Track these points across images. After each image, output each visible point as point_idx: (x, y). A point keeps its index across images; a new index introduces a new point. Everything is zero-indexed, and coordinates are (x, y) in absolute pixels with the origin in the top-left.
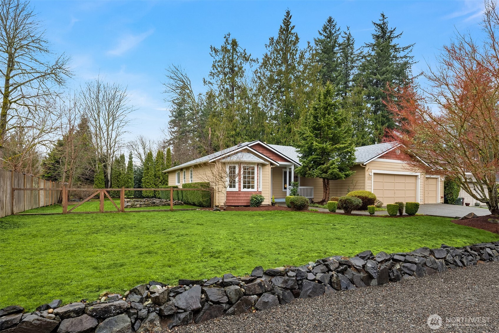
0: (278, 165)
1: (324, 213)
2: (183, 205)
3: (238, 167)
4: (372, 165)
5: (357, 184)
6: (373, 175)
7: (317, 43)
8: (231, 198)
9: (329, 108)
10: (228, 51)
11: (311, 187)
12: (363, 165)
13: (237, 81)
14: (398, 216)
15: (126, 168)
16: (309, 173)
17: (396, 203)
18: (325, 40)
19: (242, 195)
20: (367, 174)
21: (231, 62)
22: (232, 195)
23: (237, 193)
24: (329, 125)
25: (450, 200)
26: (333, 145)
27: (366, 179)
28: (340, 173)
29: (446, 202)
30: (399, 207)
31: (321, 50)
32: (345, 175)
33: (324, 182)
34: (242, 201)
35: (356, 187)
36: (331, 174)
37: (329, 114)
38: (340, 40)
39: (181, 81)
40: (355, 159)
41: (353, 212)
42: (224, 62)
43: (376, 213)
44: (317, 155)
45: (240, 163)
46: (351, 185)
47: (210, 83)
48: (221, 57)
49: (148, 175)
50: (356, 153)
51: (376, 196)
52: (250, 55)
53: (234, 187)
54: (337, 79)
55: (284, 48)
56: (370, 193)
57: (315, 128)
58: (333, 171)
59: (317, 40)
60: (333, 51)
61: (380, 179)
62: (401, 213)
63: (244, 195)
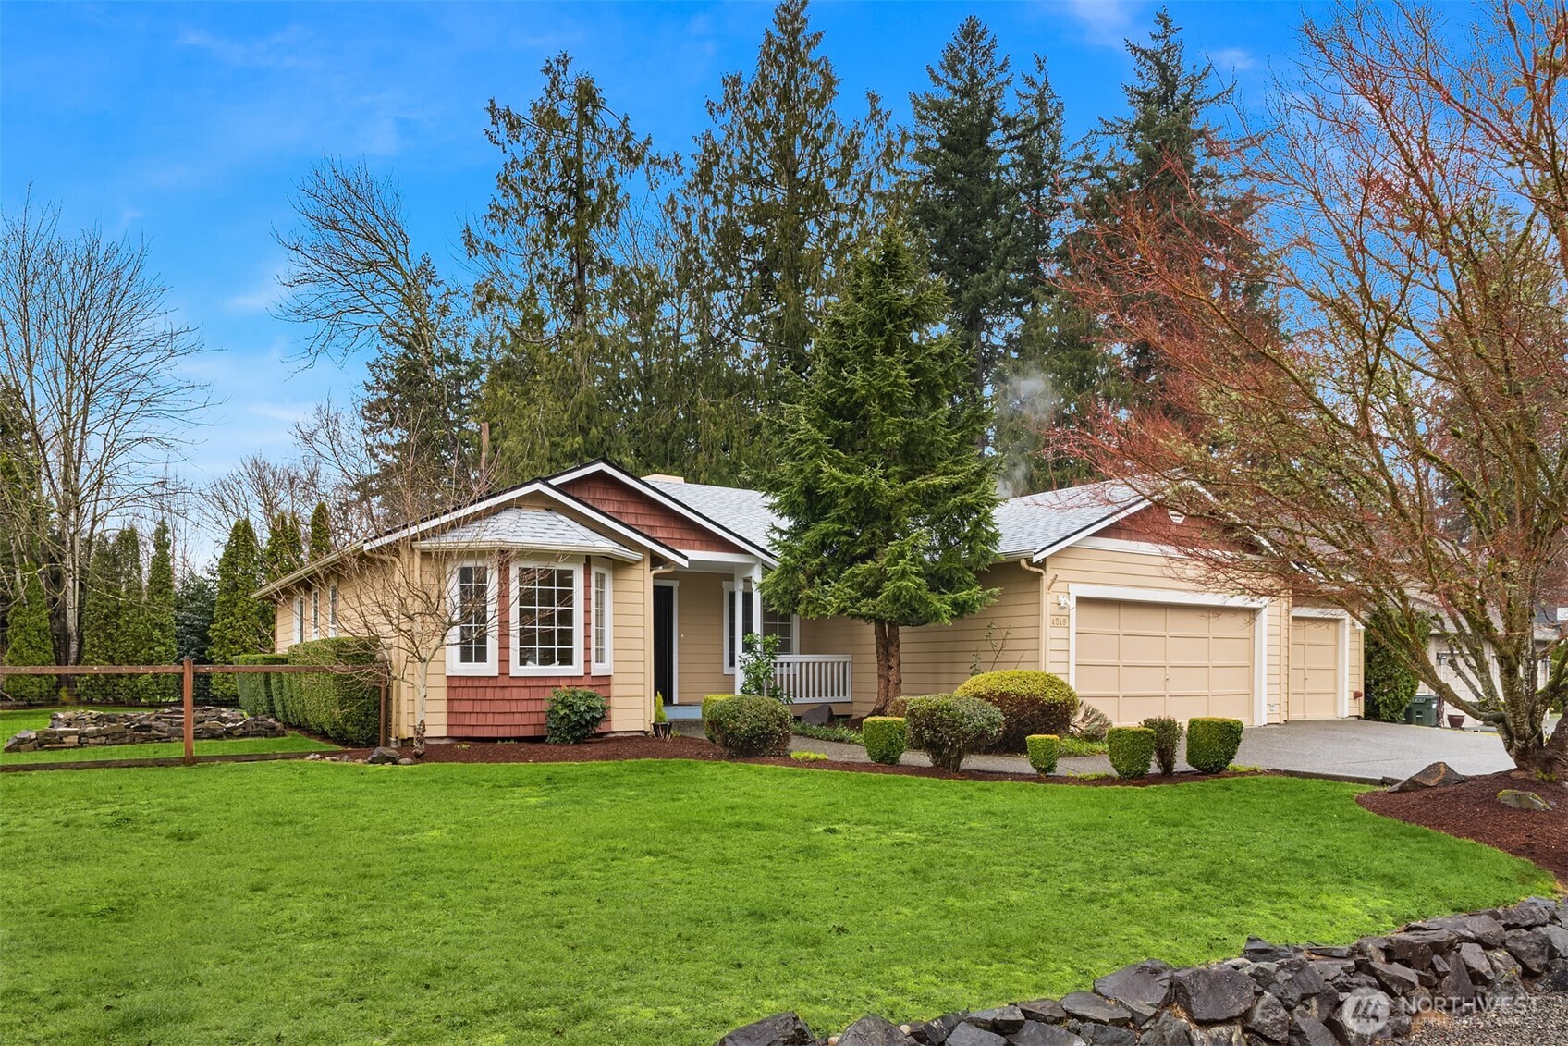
0: (685, 563)
1: (847, 766)
2: (280, 734)
3: (496, 575)
4: (1067, 563)
5: (1010, 645)
6: (1073, 603)
7: (924, 113)
8: (467, 707)
9: (890, 326)
10: (563, 124)
11: (842, 658)
12: (1029, 562)
13: (597, 241)
14: (1155, 779)
15: (145, 583)
16: (809, 597)
17: (1149, 723)
18: (951, 104)
19: (516, 694)
20: (1048, 599)
21: (570, 165)
22: (472, 694)
23: (492, 683)
24: (890, 395)
25: (1386, 706)
26: (905, 478)
27: (1046, 621)
28: (933, 597)
29: (1373, 712)
30: (1160, 736)
31: (941, 139)
32: (955, 604)
33: (880, 633)
34: (517, 719)
35: (1004, 657)
36: (895, 599)
37: (888, 350)
38: (1010, 105)
39: (368, 238)
40: (994, 538)
41: (973, 762)
42: (546, 167)
43: (1063, 767)
44: (840, 519)
45: (504, 556)
46: (983, 646)
47: (491, 248)
48: (532, 146)
49: (236, 610)
50: (998, 514)
51: (1078, 693)
52: (648, 142)
53: (481, 656)
54: (997, 249)
55: (782, 116)
56: (1052, 681)
57: (830, 408)
58: (899, 588)
59: (925, 102)
60: (982, 143)
61: (1104, 621)
62: (1167, 764)
63: (525, 693)
